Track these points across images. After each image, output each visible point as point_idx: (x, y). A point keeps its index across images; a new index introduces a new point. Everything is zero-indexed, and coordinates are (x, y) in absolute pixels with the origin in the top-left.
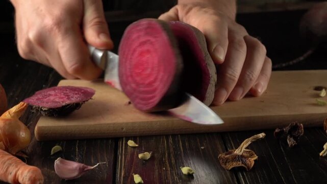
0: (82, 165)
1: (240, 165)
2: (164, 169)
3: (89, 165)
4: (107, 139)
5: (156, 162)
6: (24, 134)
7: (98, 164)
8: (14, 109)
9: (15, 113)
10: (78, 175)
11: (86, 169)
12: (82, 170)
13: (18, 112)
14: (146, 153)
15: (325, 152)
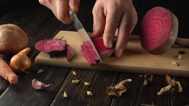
0: (43, 84)
1: (114, 95)
2: (81, 90)
3: (46, 84)
4: (66, 68)
5: (79, 86)
6: (28, 63)
7: (49, 85)
8: (24, 50)
9: (25, 52)
10: (41, 88)
11: (44, 86)
12: (42, 86)
13: (26, 52)
14: (76, 80)
15: (160, 93)
